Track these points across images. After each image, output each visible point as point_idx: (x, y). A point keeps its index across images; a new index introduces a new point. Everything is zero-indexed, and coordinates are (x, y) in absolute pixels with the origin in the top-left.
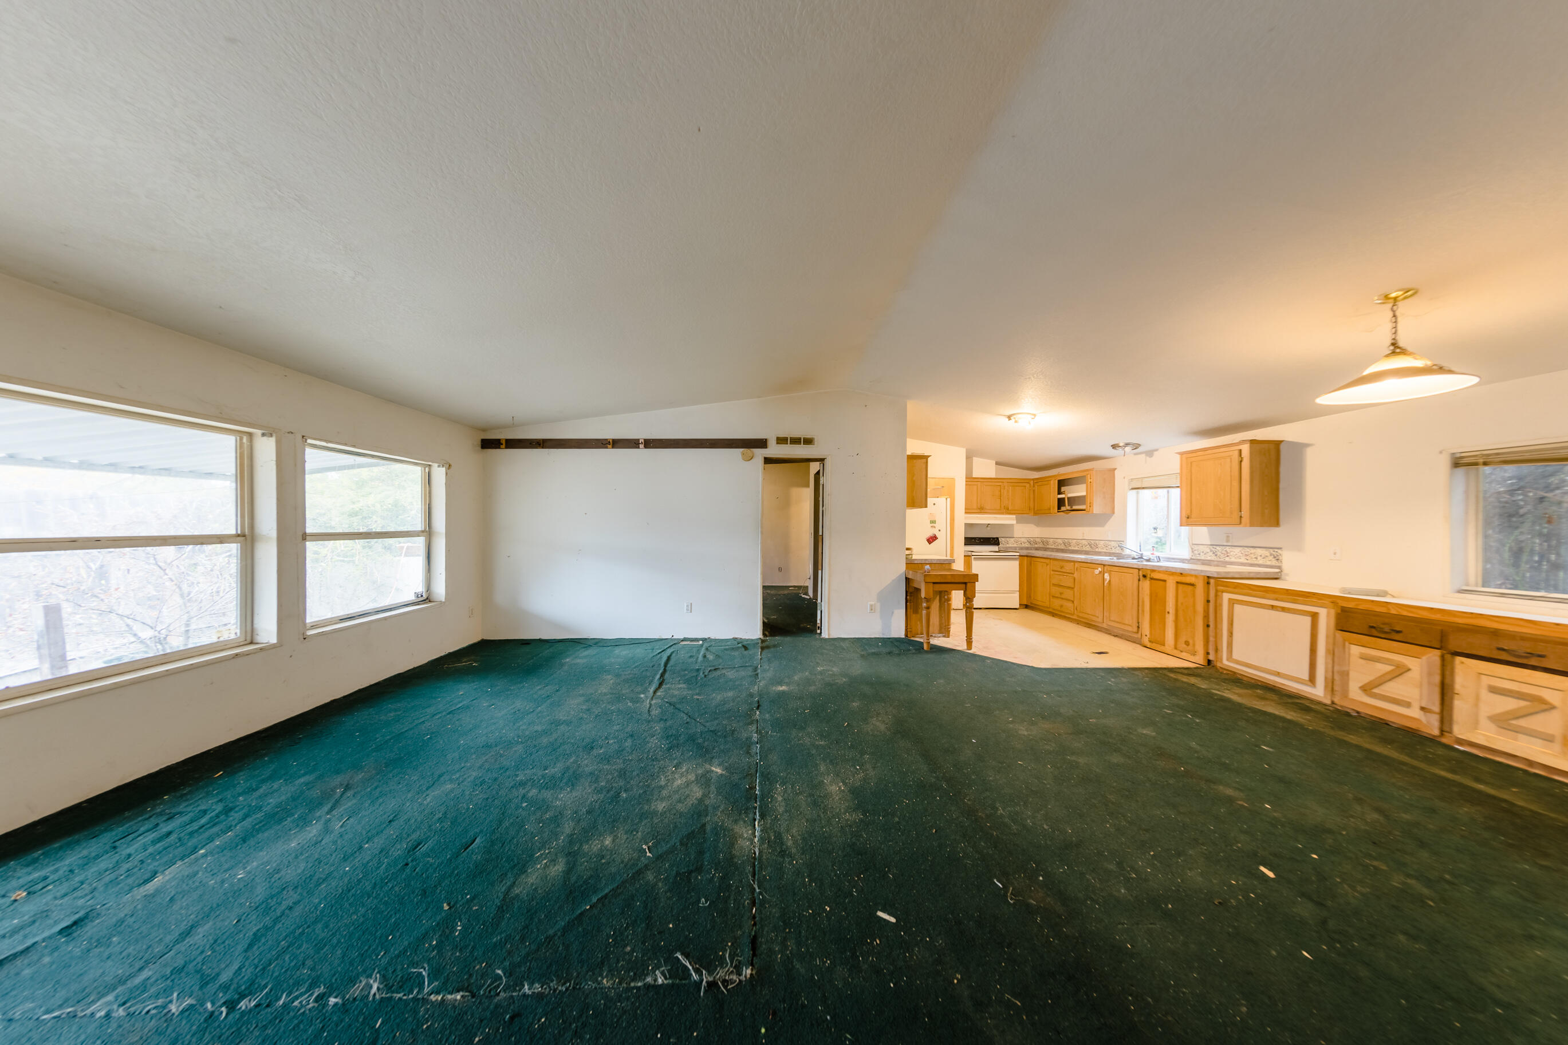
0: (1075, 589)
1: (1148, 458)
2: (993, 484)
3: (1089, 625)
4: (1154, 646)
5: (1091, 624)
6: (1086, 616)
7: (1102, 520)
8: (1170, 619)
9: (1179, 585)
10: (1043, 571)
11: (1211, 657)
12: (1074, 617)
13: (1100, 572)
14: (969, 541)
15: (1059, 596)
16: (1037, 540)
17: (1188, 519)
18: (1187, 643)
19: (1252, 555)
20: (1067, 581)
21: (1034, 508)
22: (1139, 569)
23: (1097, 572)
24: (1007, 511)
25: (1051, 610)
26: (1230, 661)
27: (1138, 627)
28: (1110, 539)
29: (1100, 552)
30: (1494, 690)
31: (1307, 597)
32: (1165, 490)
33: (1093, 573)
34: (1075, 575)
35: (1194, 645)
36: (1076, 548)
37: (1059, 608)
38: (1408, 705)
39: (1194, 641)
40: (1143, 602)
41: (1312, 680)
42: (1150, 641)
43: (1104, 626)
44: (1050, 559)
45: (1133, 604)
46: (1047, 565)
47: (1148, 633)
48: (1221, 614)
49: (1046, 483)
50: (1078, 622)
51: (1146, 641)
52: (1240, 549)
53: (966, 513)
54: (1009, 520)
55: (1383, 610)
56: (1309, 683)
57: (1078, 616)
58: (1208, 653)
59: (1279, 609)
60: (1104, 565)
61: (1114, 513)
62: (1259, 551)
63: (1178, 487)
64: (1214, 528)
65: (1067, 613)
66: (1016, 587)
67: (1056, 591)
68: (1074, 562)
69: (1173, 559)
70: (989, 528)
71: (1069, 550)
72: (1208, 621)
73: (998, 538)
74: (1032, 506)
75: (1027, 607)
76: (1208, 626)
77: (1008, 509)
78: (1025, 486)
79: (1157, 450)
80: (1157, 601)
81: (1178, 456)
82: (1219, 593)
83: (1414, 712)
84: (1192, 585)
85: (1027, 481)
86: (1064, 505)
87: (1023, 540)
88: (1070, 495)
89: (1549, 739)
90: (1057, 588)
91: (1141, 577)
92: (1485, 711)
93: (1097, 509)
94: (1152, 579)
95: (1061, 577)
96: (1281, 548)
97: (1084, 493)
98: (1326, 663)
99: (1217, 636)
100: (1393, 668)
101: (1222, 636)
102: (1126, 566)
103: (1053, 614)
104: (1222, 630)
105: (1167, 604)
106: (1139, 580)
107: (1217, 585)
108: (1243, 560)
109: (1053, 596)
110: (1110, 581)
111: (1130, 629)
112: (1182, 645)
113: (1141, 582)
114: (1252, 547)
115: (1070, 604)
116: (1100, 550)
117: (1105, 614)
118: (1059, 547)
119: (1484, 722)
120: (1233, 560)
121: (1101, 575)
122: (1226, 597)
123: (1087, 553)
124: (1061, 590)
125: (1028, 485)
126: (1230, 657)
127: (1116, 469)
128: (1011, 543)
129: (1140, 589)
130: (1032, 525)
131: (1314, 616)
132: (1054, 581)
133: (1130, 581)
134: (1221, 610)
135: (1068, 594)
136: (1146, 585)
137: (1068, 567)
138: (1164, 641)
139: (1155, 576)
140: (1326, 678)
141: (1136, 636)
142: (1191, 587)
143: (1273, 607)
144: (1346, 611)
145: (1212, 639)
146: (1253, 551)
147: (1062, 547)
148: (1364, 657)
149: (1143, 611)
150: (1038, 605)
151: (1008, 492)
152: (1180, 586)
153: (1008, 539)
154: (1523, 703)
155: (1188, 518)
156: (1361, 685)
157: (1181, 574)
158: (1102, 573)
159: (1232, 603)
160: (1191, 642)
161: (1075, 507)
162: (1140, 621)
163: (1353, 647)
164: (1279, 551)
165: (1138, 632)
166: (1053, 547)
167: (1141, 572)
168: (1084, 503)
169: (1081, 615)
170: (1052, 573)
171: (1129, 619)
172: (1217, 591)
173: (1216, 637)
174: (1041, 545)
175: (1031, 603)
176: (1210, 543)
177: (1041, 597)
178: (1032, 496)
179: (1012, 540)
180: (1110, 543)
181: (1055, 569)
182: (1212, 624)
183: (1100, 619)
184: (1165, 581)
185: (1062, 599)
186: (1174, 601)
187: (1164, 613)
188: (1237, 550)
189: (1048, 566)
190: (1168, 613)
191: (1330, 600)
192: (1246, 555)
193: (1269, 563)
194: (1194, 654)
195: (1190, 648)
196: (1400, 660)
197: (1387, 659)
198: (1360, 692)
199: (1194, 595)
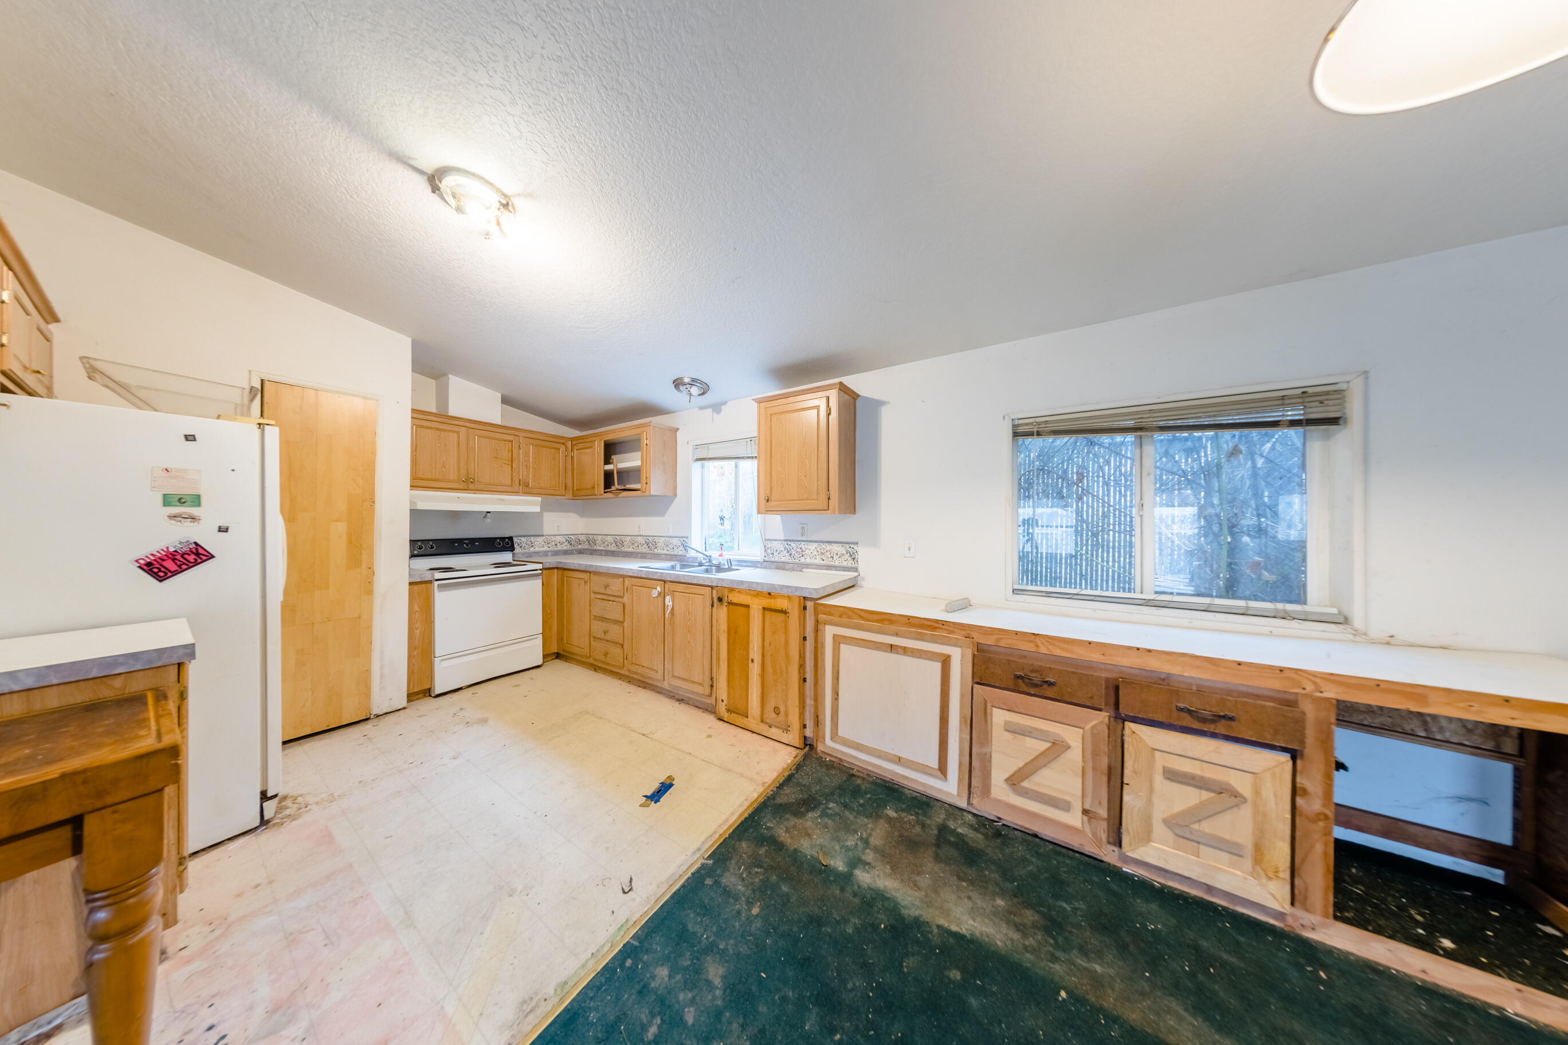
0: (625, 624)
1: (714, 413)
2: (498, 436)
3: (645, 685)
4: (733, 718)
5: (647, 683)
6: (640, 670)
7: (661, 504)
8: (755, 669)
9: (766, 612)
10: (580, 593)
11: (809, 732)
12: (624, 672)
13: (660, 594)
14: (420, 548)
15: (602, 636)
16: (582, 538)
17: (767, 503)
18: (777, 711)
19: (828, 554)
20: (613, 611)
21: (573, 487)
22: (712, 587)
23: (655, 593)
24: (525, 488)
25: (591, 661)
26: (835, 742)
27: (712, 686)
28: (671, 535)
29: (659, 555)
30: (1172, 775)
31: (934, 629)
32: (732, 463)
33: (650, 594)
34: (625, 600)
35: (786, 714)
36: (631, 550)
37: (603, 658)
38: (1065, 806)
39: (786, 706)
40: (718, 643)
41: (943, 768)
42: (728, 710)
43: (665, 685)
44: (590, 572)
45: (704, 646)
46: (586, 582)
47: (724, 697)
48: (823, 661)
49: (588, 445)
50: (629, 680)
51: (722, 709)
52: (815, 545)
53: (413, 487)
54: (528, 505)
55: (1029, 647)
56: (939, 773)
57: (629, 671)
58: (805, 726)
59: (900, 650)
60: (665, 582)
61: (676, 495)
62: (836, 548)
63: (756, 457)
64: (790, 516)
65: (614, 666)
66: (536, 625)
67: (598, 627)
68: (624, 577)
69: (745, 561)
70: (488, 521)
71: (622, 552)
72: (804, 673)
73: (511, 539)
74: (569, 484)
75: (558, 656)
76: (805, 680)
77: (527, 486)
78: (559, 449)
79: (725, 403)
80: (738, 638)
81: (756, 405)
82: (820, 627)
83: (1074, 819)
84: (784, 612)
85: (561, 440)
86: (614, 485)
87: (559, 539)
88: (622, 465)
89: (1234, 850)
90: (599, 623)
91: (715, 600)
92: (1160, 812)
93: (656, 486)
94: (730, 603)
95: (606, 603)
96: (857, 543)
97: (637, 463)
98: (961, 740)
99: (818, 698)
100: (1048, 745)
101: (824, 698)
102: (695, 582)
103: (596, 668)
104: (824, 689)
105: (751, 645)
106: (712, 606)
107: (816, 613)
108: (818, 561)
109: (595, 638)
110: (673, 609)
111: (700, 690)
112: (770, 715)
113: (715, 608)
114: (829, 542)
115: (618, 651)
116: (659, 551)
117: (666, 666)
118: (610, 548)
119: (1159, 829)
120: (808, 561)
121: (660, 599)
122: (830, 631)
123: (643, 556)
124: (605, 626)
125: (562, 448)
126: (834, 735)
127: (678, 429)
128: (539, 545)
129: (714, 622)
130: (573, 514)
131: (946, 662)
132: (597, 611)
133: (700, 603)
134: (823, 654)
135: (615, 632)
136: (722, 613)
137: (616, 586)
138: (747, 712)
139: (735, 598)
140: (960, 764)
141: (708, 701)
142: (782, 616)
143: (892, 648)
144: (983, 651)
145: (809, 702)
146: (828, 547)
147: (613, 548)
148: (1011, 729)
149: (718, 659)
150: (574, 654)
151: (527, 454)
152: (768, 613)
153: (532, 539)
154: (1206, 795)
155: (768, 501)
156: (1007, 775)
157: (769, 594)
158: (662, 595)
159: (838, 640)
160: (782, 709)
161: (628, 486)
162: (714, 676)
163: (996, 712)
164: (855, 547)
165: (710, 695)
166: (602, 548)
167: (714, 592)
168: (639, 481)
169: (634, 668)
170: (593, 596)
171: (699, 674)
172: (817, 622)
173: (816, 700)
174: (586, 546)
175: (564, 651)
176: (783, 538)
177: (579, 641)
178: (569, 467)
179: (540, 539)
180: (672, 540)
181: (597, 589)
182: (809, 676)
183: (659, 676)
184: (748, 606)
185: (607, 641)
186: (760, 640)
187: (746, 660)
188: (812, 547)
189: (588, 585)
190: (752, 661)
191: (964, 632)
192: (822, 554)
193: (845, 564)
194: (786, 729)
195: (781, 718)
196: (1056, 731)
197: (1041, 731)
198: (1005, 786)
199: (786, 628)
